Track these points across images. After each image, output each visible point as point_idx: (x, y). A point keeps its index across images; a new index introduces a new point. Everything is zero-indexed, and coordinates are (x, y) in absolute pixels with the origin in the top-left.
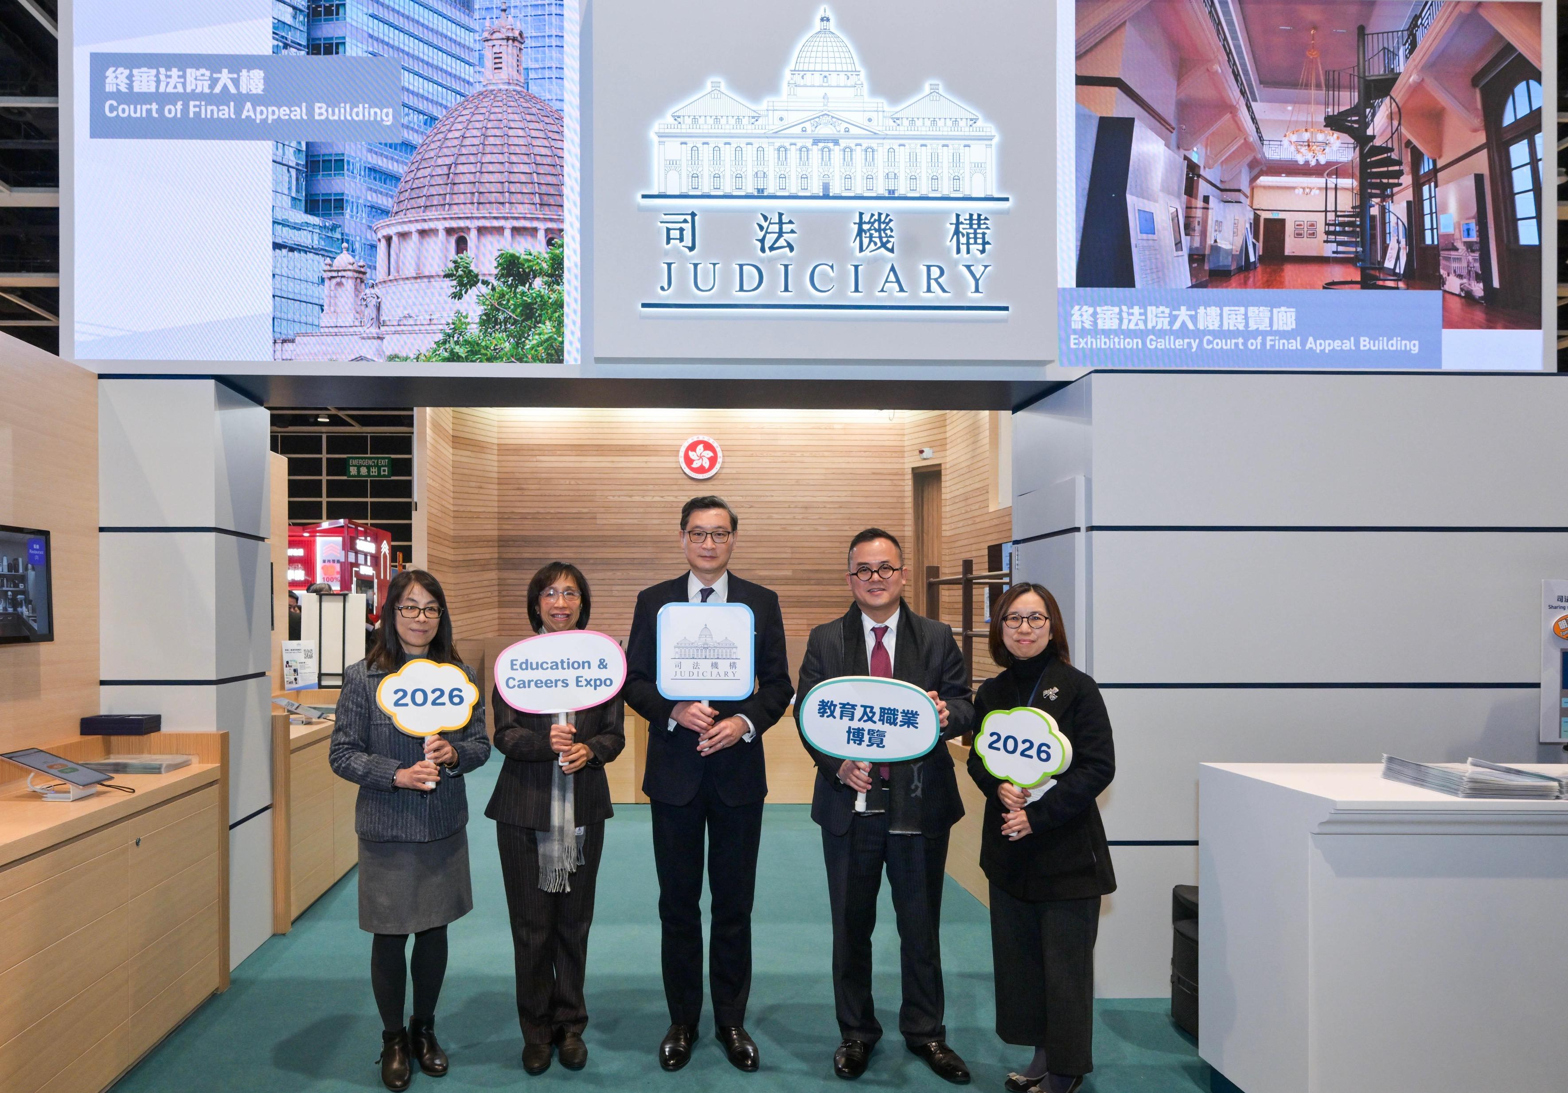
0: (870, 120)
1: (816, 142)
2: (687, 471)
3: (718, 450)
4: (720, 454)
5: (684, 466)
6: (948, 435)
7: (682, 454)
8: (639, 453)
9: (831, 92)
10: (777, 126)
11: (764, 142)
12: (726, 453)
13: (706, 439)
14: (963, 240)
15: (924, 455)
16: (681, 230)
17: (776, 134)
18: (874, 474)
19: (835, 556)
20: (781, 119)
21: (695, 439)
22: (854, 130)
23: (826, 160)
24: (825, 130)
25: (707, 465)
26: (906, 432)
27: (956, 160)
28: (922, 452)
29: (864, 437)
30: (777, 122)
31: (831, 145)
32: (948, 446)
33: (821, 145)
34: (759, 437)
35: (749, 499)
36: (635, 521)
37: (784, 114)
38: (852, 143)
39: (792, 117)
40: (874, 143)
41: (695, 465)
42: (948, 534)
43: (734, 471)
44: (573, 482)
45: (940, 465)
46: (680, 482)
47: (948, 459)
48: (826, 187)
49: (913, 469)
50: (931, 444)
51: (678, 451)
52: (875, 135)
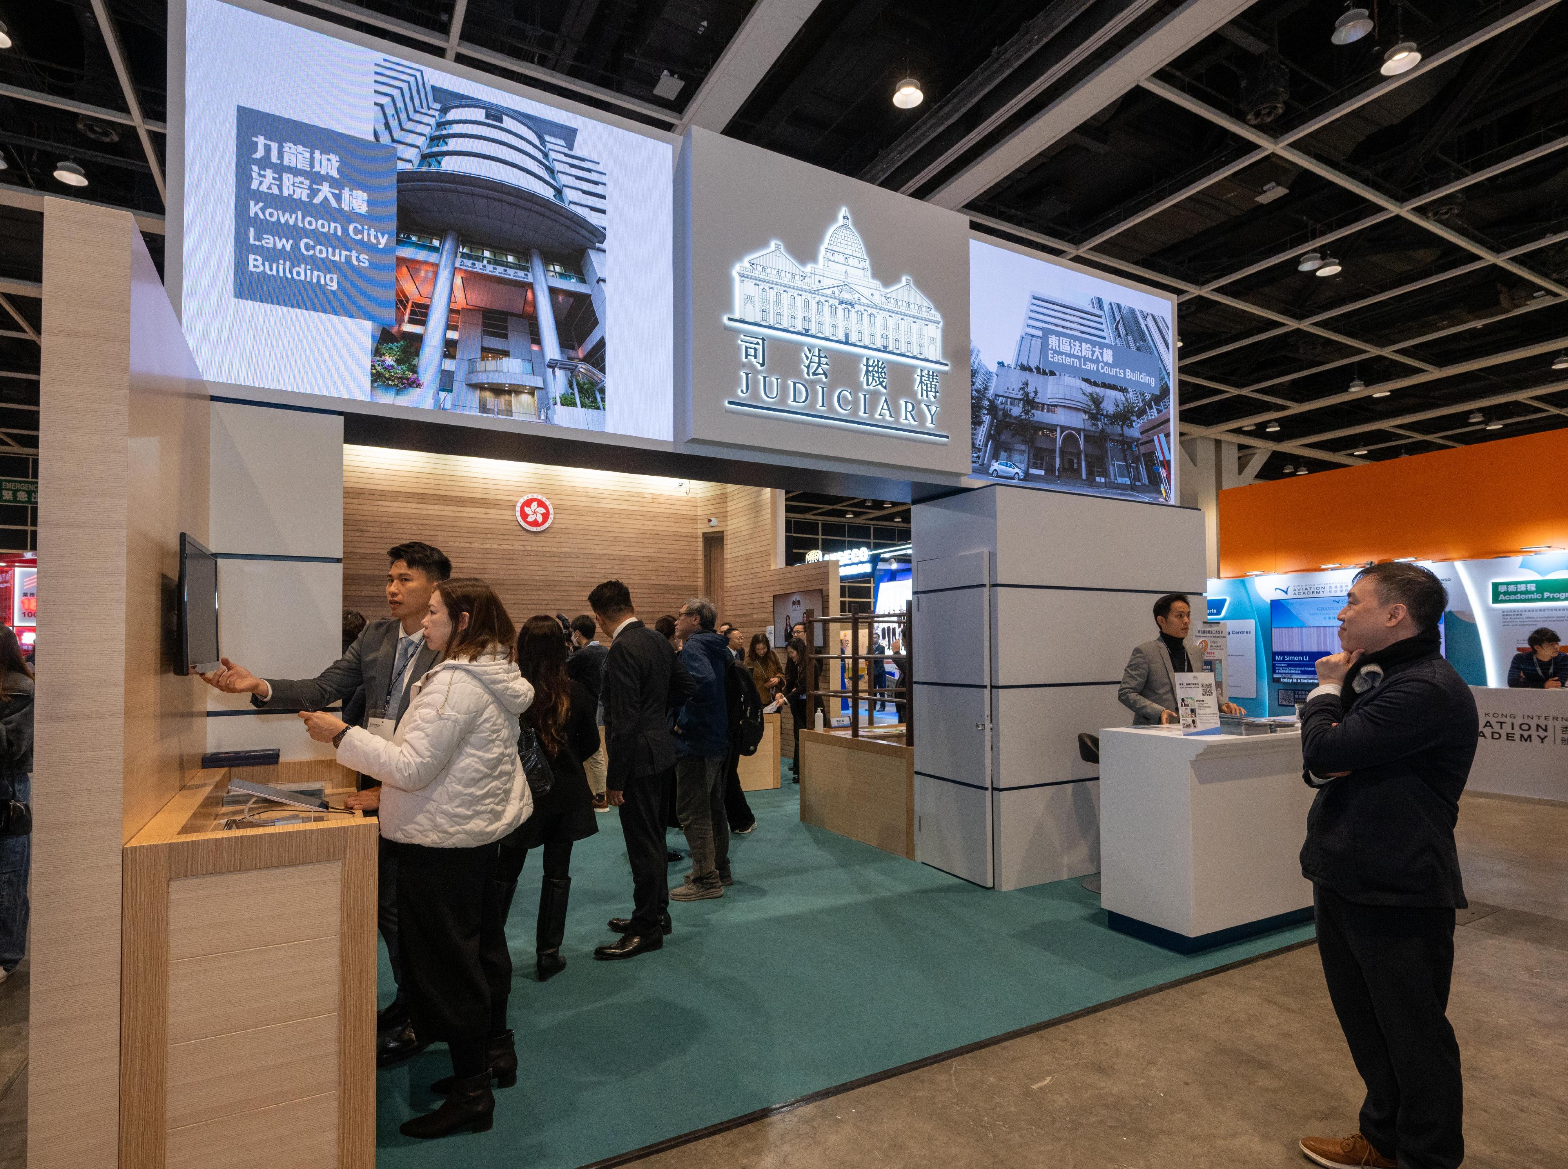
0: (872, 295)
1: (841, 303)
2: (523, 523)
3: (550, 507)
4: (551, 511)
5: (520, 519)
6: (729, 509)
7: (518, 509)
8: (479, 505)
9: (850, 270)
10: (816, 286)
11: (809, 296)
12: (557, 511)
13: (540, 497)
14: (925, 388)
15: (712, 524)
16: (755, 350)
17: (816, 292)
18: (675, 535)
20: (820, 282)
21: (530, 496)
22: (863, 300)
23: (846, 318)
24: (846, 296)
25: (540, 520)
26: (699, 504)
27: (921, 334)
28: (710, 521)
29: (669, 506)
30: (817, 283)
31: (849, 307)
32: (729, 518)
33: (844, 306)
34: (584, 499)
35: (576, 551)
36: (475, 566)
37: (821, 278)
38: (862, 308)
39: (826, 282)
40: (875, 311)
41: (530, 519)
42: (729, 585)
43: (563, 527)
44: (414, 527)
45: (723, 532)
46: (517, 533)
47: (729, 528)
48: (847, 336)
49: (704, 534)
50: (715, 515)
51: (515, 506)
52: (875, 306)
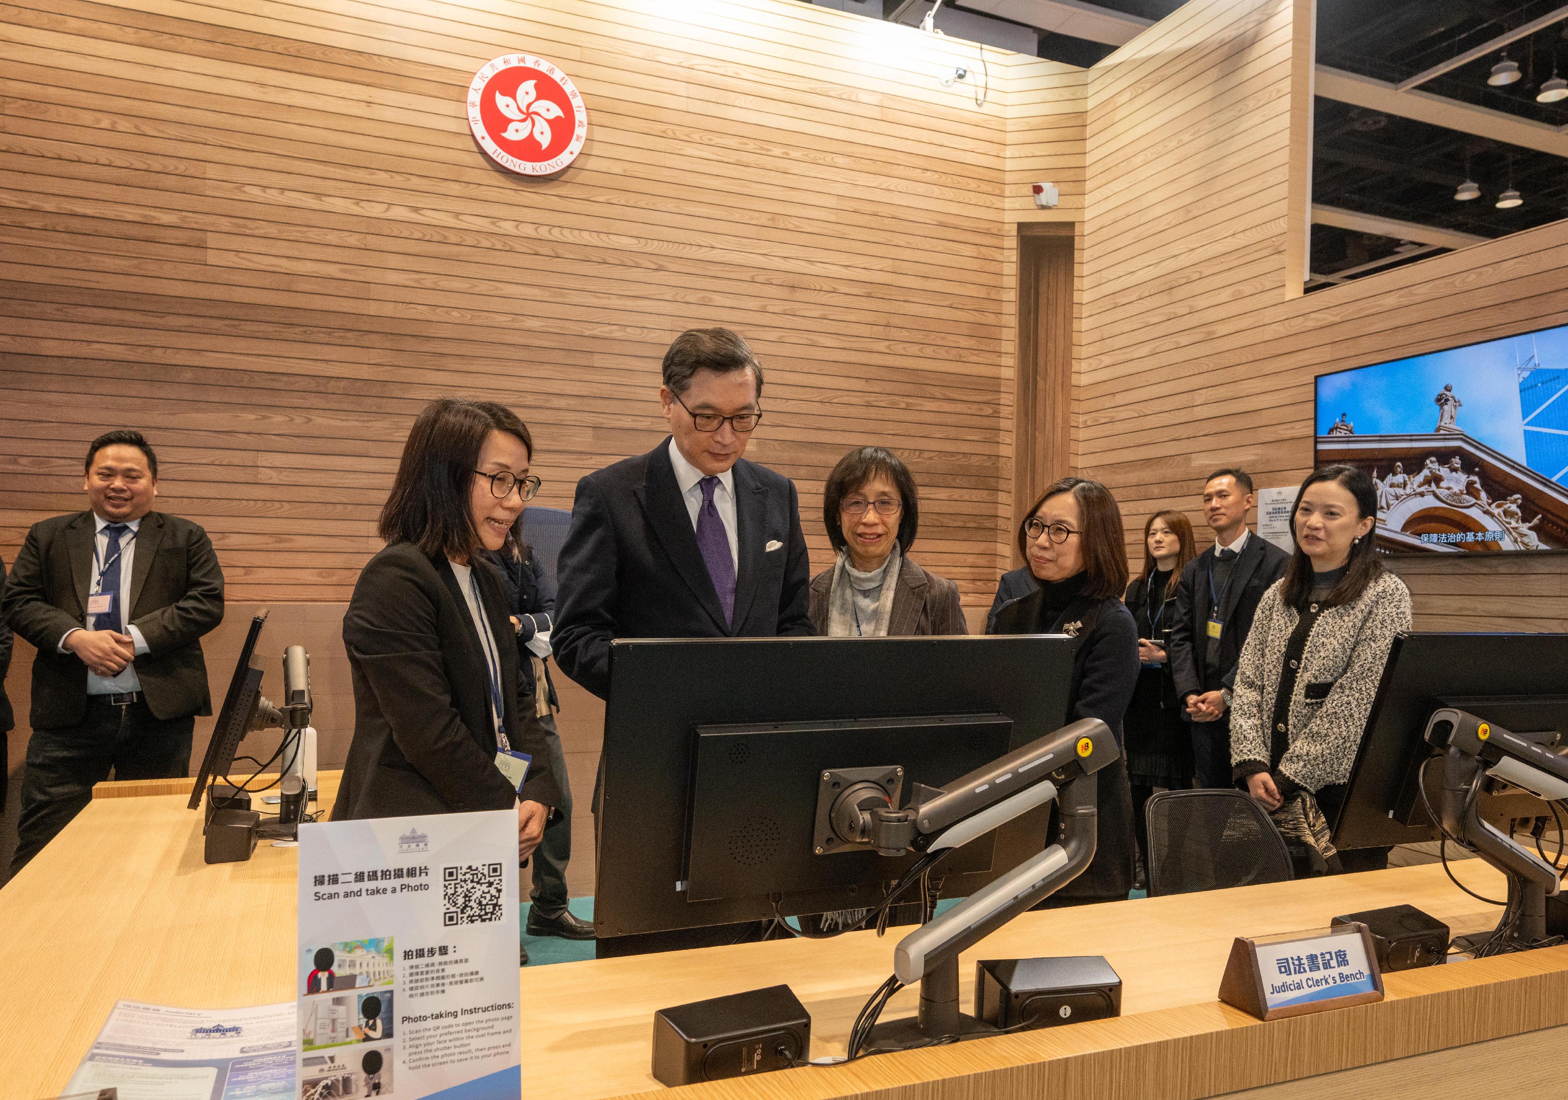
2: (489, 146)
3: (577, 102)
4: (581, 116)
5: (480, 130)
6: (1089, 159)
7: (475, 97)
8: (348, 73)
12: (597, 117)
13: (544, 66)
15: (1043, 199)
18: (942, 225)
19: (853, 411)
21: (514, 61)
25: (545, 139)
26: (1010, 138)
28: (1038, 190)
29: (925, 135)
32: (1089, 185)
34: (681, 88)
35: (653, 247)
36: (333, 270)
41: (513, 133)
42: (1084, 380)
43: (617, 168)
44: (124, 125)
45: (1071, 225)
46: (471, 175)
47: (1088, 215)
49: (1021, 226)
50: (1057, 174)
51: (465, 88)
